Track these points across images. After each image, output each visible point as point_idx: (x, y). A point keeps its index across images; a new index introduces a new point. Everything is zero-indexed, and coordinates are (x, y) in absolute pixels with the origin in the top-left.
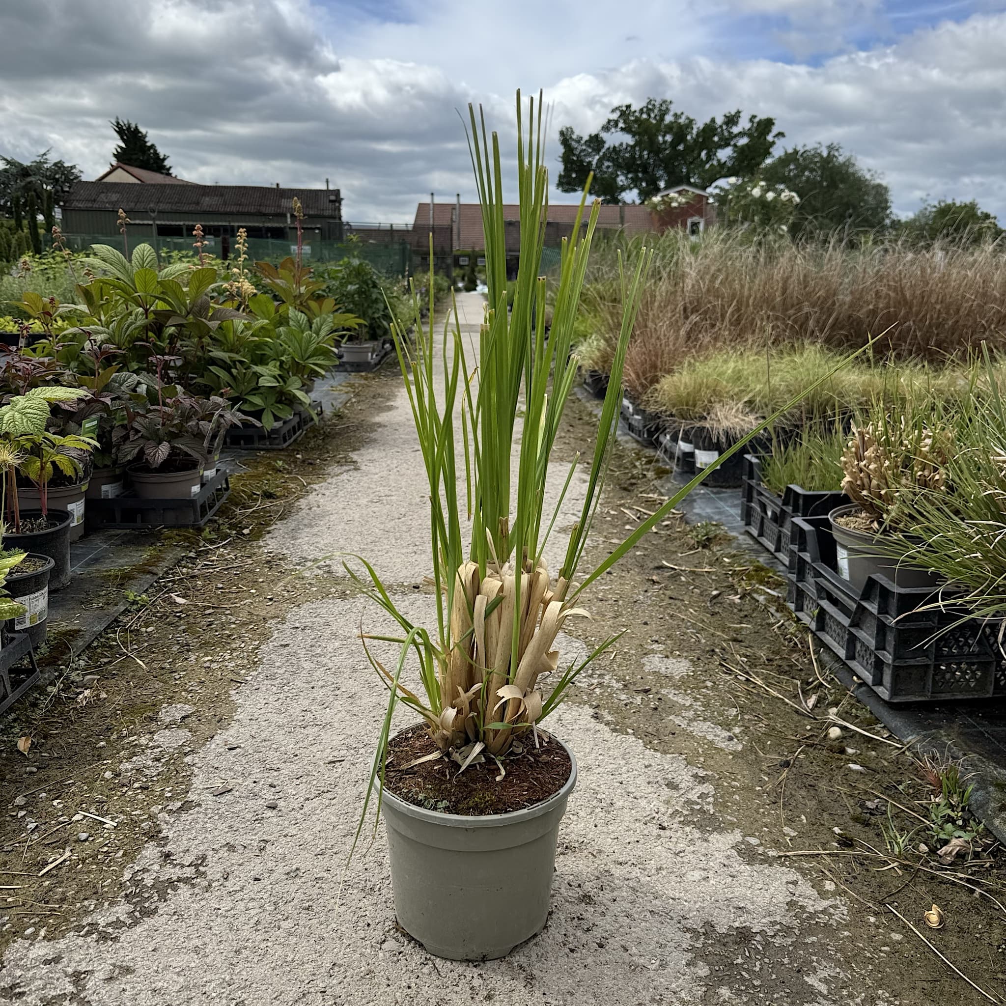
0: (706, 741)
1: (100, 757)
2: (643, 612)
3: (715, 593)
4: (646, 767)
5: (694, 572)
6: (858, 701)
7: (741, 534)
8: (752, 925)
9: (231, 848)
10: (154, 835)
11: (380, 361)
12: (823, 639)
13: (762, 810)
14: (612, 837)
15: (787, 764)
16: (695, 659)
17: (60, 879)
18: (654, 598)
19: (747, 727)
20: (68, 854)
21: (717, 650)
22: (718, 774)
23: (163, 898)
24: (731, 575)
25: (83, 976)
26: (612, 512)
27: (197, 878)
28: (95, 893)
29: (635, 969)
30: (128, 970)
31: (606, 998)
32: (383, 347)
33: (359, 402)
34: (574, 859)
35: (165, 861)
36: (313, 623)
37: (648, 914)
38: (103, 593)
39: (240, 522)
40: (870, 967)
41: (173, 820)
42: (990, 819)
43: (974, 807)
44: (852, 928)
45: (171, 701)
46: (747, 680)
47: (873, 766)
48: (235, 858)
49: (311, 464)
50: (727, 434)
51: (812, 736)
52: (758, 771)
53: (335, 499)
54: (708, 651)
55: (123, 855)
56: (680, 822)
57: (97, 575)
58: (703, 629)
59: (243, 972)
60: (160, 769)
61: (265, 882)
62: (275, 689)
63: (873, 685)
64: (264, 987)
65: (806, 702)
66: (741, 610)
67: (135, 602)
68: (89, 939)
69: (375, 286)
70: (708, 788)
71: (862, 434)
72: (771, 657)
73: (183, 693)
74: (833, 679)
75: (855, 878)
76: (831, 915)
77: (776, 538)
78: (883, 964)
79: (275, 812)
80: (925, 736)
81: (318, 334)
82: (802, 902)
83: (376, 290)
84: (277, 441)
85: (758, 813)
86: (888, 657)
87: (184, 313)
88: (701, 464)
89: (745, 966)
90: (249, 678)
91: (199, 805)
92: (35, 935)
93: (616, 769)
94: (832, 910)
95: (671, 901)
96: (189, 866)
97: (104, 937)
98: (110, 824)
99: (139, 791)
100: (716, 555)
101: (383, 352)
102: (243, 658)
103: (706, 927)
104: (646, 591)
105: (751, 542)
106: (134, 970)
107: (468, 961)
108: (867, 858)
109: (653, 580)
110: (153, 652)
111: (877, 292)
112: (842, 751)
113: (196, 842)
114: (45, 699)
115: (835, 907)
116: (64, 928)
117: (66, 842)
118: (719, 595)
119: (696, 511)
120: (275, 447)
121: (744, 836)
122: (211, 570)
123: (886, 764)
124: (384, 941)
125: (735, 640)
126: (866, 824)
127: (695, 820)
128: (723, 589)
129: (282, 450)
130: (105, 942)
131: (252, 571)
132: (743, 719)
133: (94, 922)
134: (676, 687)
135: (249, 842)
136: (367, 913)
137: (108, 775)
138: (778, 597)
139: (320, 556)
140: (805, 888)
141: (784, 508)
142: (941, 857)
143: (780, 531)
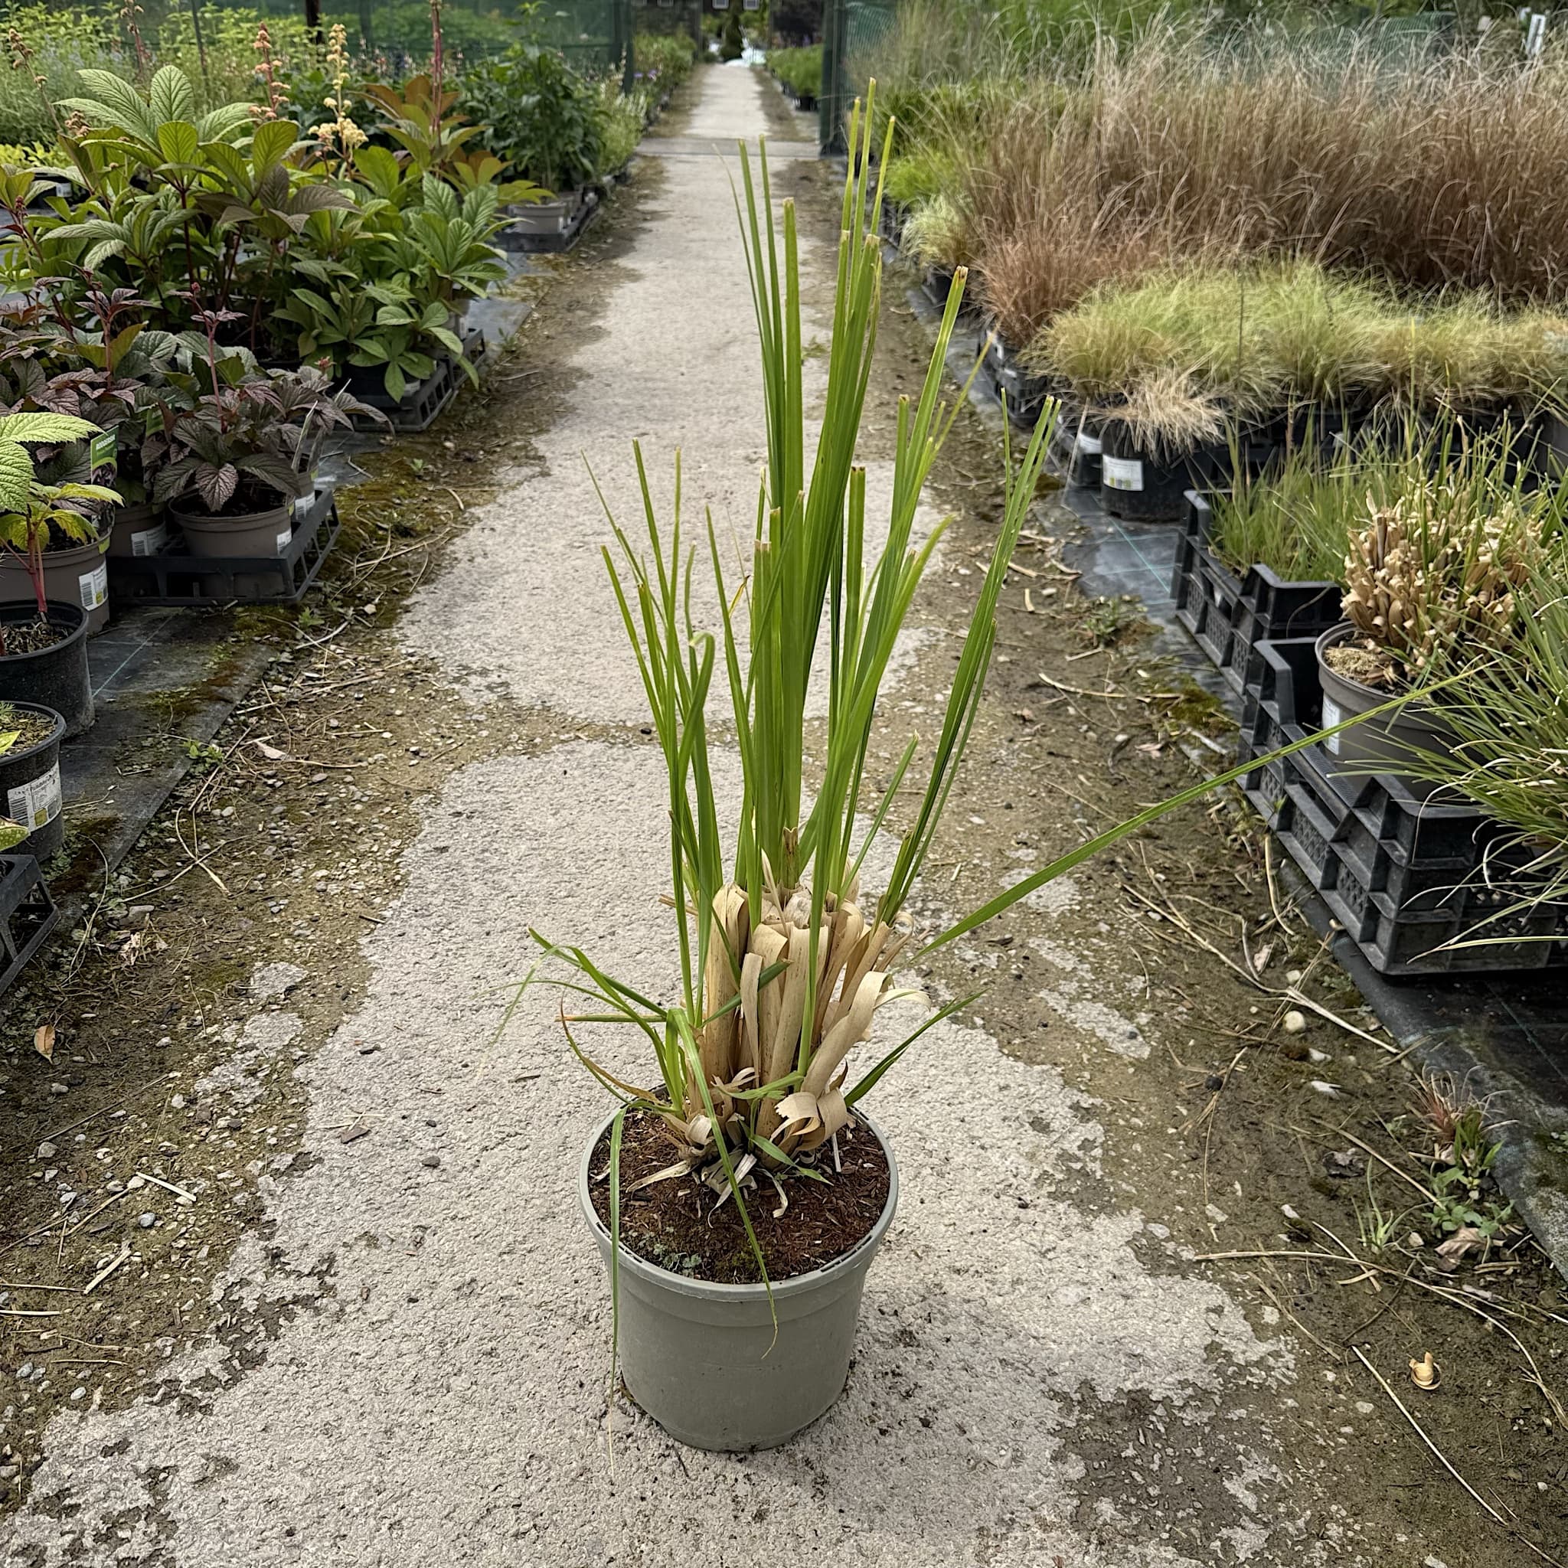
0: (1094, 1040)
1: (162, 1067)
2: (1006, 783)
3: (1121, 738)
4: (1001, 1089)
5: (1089, 697)
6: (1335, 961)
7: (1170, 622)
8: (1151, 1387)
9: (372, 1241)
10: (253, 1217)
11: (578, 229)
12: (1287, 845)
13: (1175, 1173)
14: (947, 1222)
15: (1217, 1084)
16: (1084, 879)
17: (118, 1300)
18: (1023, 755)
19: (1159, 1014)
20: (126, 1252)
21: (1119, 860)
22: (1112, 1104)
23: (273, 1334)
24: (1149, 704)
25: (163, 1475)
26: (963, 571)
27: (322, 1296)
28: (172, 1324)
29: (976, 1465)
30: (228, 1466)
31: (931, 1516)
32: (583, 200)
33: (545, 319)
34: (888, 1263)
35: (273, 1265)
36: (484, 803)
37: (997, 1365)
38: (146, 743)
39: (360, 589)
40: (1322, 1464)
41: (281, 1189)
42: (1522, 1196)
43: (1499, 1173)
44: (1299, 1393)
45: (268, 954)
46: (1164, 918)
47: (1350, 1084)
48: (379, 1259)
49: (469, 460)
50: (1159, 434)
51: (1259, 1025)
52: (1172, 1097)
53: (512, 540)
54: (1105, 863)
55: (210, 1255)
56: (1049, 1193)
57: (135, 703)
58: (1099, 817)
59: (400, 1471)
60: (258, 1092)
61: (425, 1305)
62: (429, 934)
63: (1362, 941)
64: (429, 1497)
65: (1252, 958)
66: (1160, 773)
67: (199, 760)
68: (167, 1410)
69: (568, 95)
70: (1094, 1130)
71: (1383, 522)
72: (1204, 869)
73: (286, 941)
74: (1297, 916)
75: (1310, 1300)
76: (1270, 1368)
77: (1225, 642)
78: (1341, 1458)
79: (436, 1172)
80: (1436, 1039)
81: (472, 222)
82: (1229, 1345)
83: (569, 104)
84: (412, 416)
85: (1168, 1176)
86: (1389, 905)
87: (247, 197)
88: (1112, 480)
89: (1138, 1461)
90: (388, 914)
91: (320, 1160)
92: (87, 1398)
93: (955, 1095)
94: (1271, 1361)
95: (1032, 1341)
96: (309, 1275)
97: (190, 1406)
98: (186, 1197)
99: (226, 1134)
100: (1125, 663)
101: (584, 209)
102: (376, 873)
103: (1084, 1390)
104: (1011, 741)
105: (1185, 640)
106: (237, 1466)
107: (730, 1452)
108: (1329, 1262)
109: (1023, 717)
110: (235, 859)
111: (1425, 150)
112: (1304, 1056)
113: (318, 1230)
114: (71, 954)
115: (1277, 1355)
116: (128, 1388)
117: (121, 1230)
118: (1127, 742)
119: (1099, 570)
120: (409, 427)
121: (1146, 1222)
122: (317, 690)
123: (1370, 1080)
124: (605, 1413)
125: (1148, 835)
126: (1332, 1195)
127: (1073, 1190)
128: (1134, 731)
129: (420, 433)
130: (191, 1414)
131: (383, 693)
132: (1153, 996)
133: (171, 1377)
134: (1053, 934)
135: (398, 1230)
136: (579, 1362)
137: (177, 1101)
138: (1222, 756)
139: (491, 663)
140: (1235, 1321)
141: (1243, 600)
142: (1441, 1257)
143: (1232, 634)
